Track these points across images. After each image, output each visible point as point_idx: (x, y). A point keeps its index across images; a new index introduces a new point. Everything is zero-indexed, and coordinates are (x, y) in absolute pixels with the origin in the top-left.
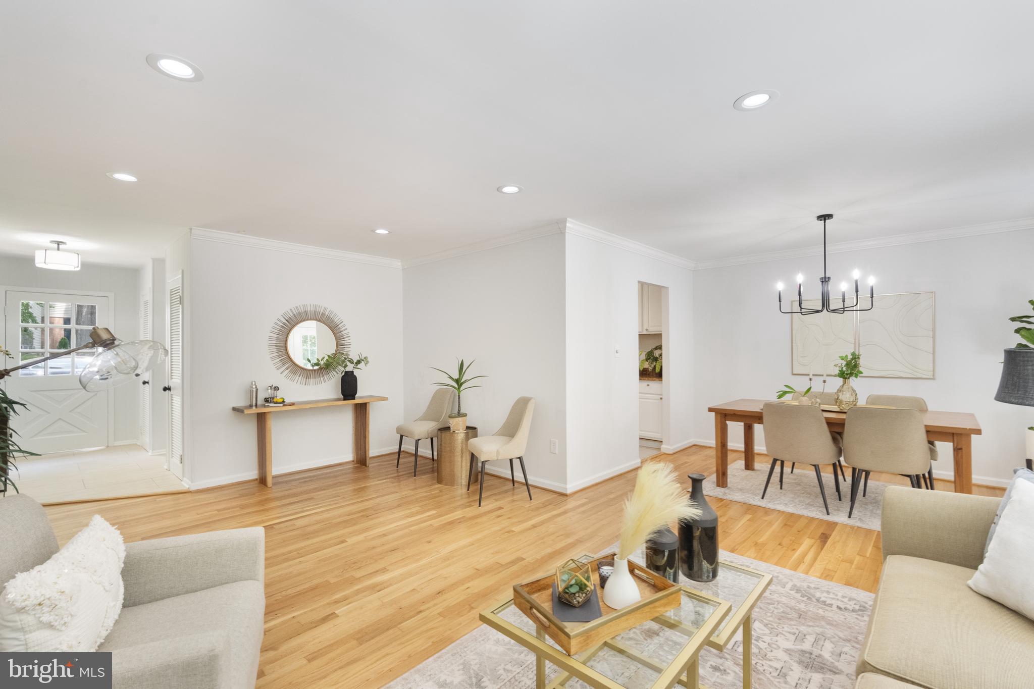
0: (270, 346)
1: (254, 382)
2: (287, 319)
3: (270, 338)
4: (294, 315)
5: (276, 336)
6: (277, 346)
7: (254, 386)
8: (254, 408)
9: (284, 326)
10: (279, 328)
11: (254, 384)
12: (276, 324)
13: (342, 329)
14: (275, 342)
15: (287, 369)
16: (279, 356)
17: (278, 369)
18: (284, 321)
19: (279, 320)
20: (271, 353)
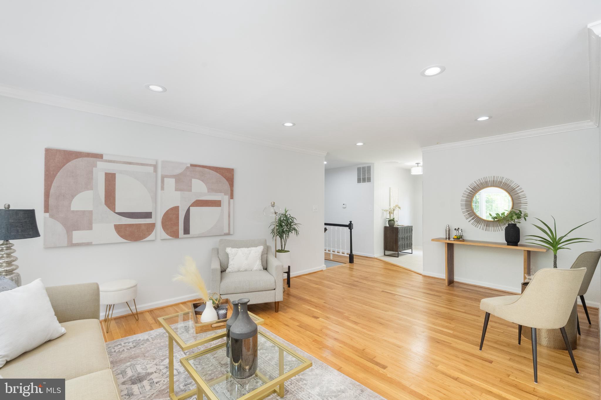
0: (461, 205)
1: (448, 225)
2: (472, 188)
3: (462, 200)
4: (477, 185)
5: (465, 198)
6: (466, 205)
7: (448, 228)
8: (447, 240)
9: (471, 192)
10: (467, 194)
11: (448, 226)
12: (465, 191)
13: (518, 192)
14: (465, 203)
15: (473, 219)
16: (467, 211)
17: (467, 219)
18: (471, 189)
19: (467, 189)
20: (462, 209)
